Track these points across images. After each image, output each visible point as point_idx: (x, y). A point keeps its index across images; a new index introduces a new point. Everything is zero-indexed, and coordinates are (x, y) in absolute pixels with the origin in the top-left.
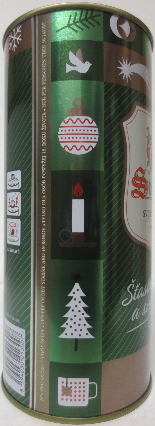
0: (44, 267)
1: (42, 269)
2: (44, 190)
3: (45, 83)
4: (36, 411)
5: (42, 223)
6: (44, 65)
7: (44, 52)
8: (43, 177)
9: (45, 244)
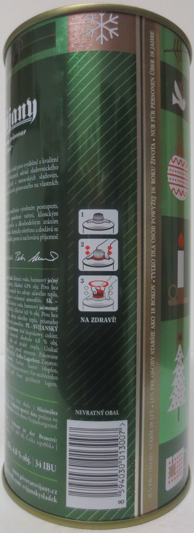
0: (154, 332)
1: (152, 336)
2: (153, 238)
3: (154, 107)
4: (144, 514)
5: (152, 279)
6: (153, 84)
7: (152, 69)
8: (153, 222)
9: (154, 305)
